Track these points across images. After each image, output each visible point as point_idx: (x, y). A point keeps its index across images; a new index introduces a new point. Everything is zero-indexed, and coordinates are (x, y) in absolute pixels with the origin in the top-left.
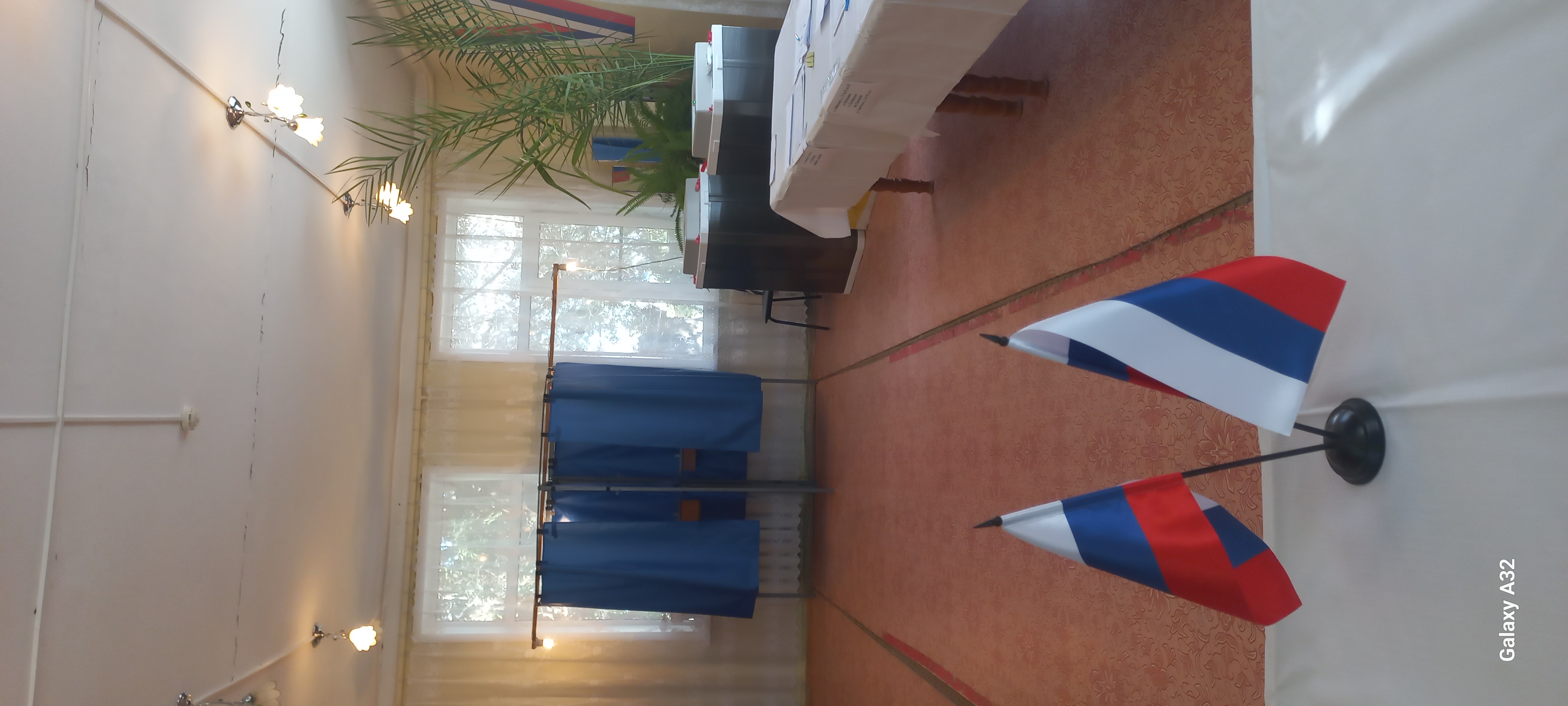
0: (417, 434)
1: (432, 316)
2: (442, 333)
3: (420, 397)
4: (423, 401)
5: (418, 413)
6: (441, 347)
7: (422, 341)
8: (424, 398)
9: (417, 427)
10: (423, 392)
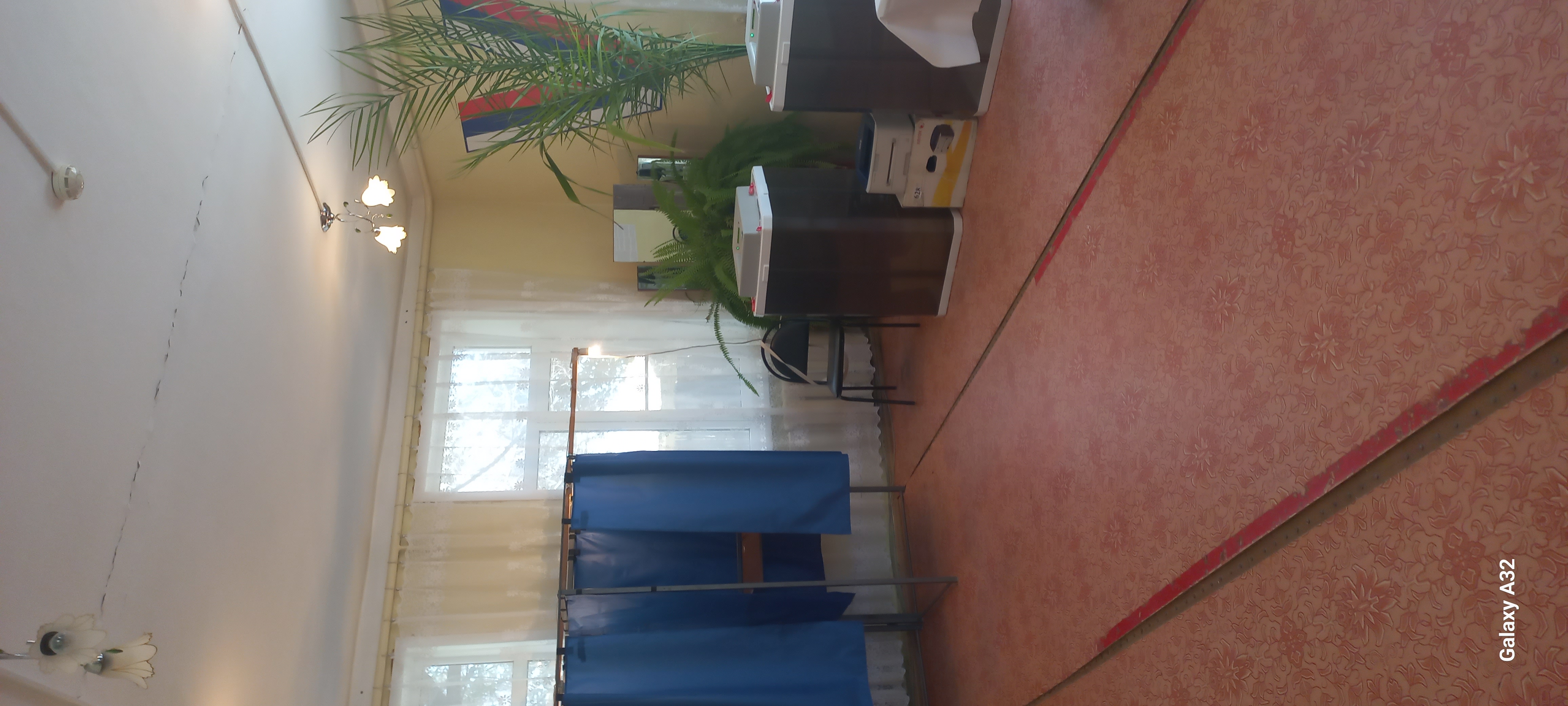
0: (391, 593)
1: (418, 448)
2: (429, 469)
3: (397, 547)
4: (401, 553)
5: (394, 567)
6: (427, 486)
7: (403, 478)
8: (403, 547)
9: (392, 584)
10: (402, 540)
